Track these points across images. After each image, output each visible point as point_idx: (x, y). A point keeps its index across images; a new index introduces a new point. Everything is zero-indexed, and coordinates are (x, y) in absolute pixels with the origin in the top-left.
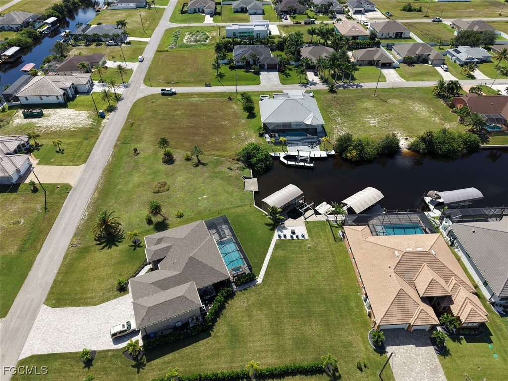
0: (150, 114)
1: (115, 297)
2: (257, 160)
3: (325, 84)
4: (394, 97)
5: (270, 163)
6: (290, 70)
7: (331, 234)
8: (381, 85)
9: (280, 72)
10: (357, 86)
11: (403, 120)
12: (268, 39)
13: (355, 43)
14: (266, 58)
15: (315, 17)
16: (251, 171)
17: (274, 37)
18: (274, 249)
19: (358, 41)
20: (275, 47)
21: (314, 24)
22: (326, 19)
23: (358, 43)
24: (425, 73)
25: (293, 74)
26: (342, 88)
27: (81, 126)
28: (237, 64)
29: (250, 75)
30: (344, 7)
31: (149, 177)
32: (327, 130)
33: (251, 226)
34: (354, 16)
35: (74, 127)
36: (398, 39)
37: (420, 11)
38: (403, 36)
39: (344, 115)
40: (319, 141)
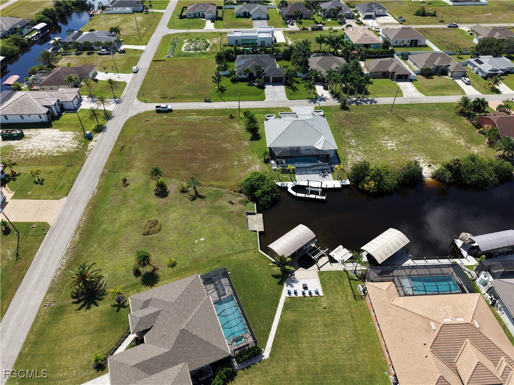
0: (142, 135)
1: (92, 377)
2: (262, 192)
3: (336, 99)
4: (413, 115)
5: (276, 196)
6: (298, 83)
7: (349, 289)
8: (399, 101)
9: (286, 85)
10: (372, 101)
11: (425, 143)
12: (273, 48)
13: (368, 51)
14: (271, 70)
15: (323, 22)
16: (255, 205)
17: (279, 45)
18: (282, 311)
19: (370, 50)
20: (281, 57)
21: (322, 29)
22: (335, 25)
23: (370, 52)
24: (445, 86)
25: (301, 87)
26: (355, 104)
27: (65, 150)
28: (240, 77)
29: (254, 89)
30: (354, 11)
31: (139, 214)
32: (341, 155)
33: (255, 279)
34: (364, 21)
35: (58, 152)
36: (413, 47)
37: (434, 15)
38: (418, 44)
39: (358, 136)
40: (332, 169)
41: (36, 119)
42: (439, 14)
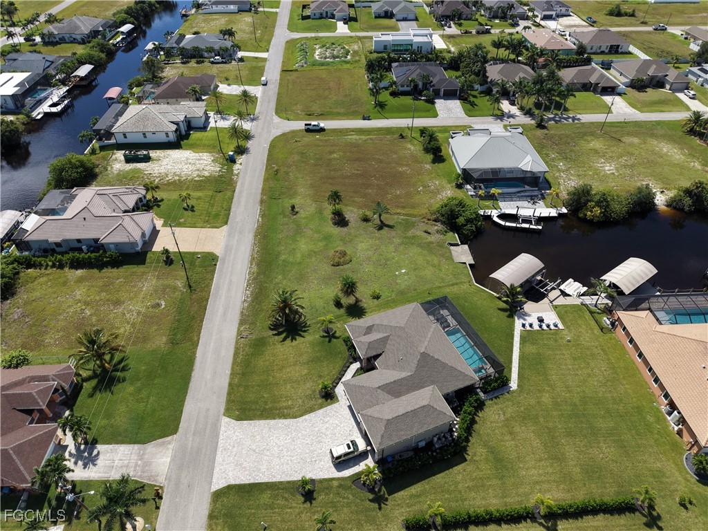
1: (321, 406)
2: (465, 219)
3: (528, 116)
4: (629, 134)
6: (475, 97)
7: (593, 323)
9: (461, 100)
10: (574, 119)
11: (651, 166)
12: (436, 55)
14: (440, 81)
15: (490, 23)
16: (457, 235)
17: (441, 52)
18: (520, 343)
19: (560, 56)
21: (490, 33)
22: (506, 27)
23: (561, 60)
24: (664, 101)
25: (480, 102)
26: (553, 122)
28: (402, 89)
29: (421, 103)
30: (528, 10)
34: (542, 23)
35: (198, 176)
36: (613, 54)
37: (633, 15)
38: (620, 50)
39: (567, 158)
40: (542, 195)
41: (162, 138)
42: (639, 14)
